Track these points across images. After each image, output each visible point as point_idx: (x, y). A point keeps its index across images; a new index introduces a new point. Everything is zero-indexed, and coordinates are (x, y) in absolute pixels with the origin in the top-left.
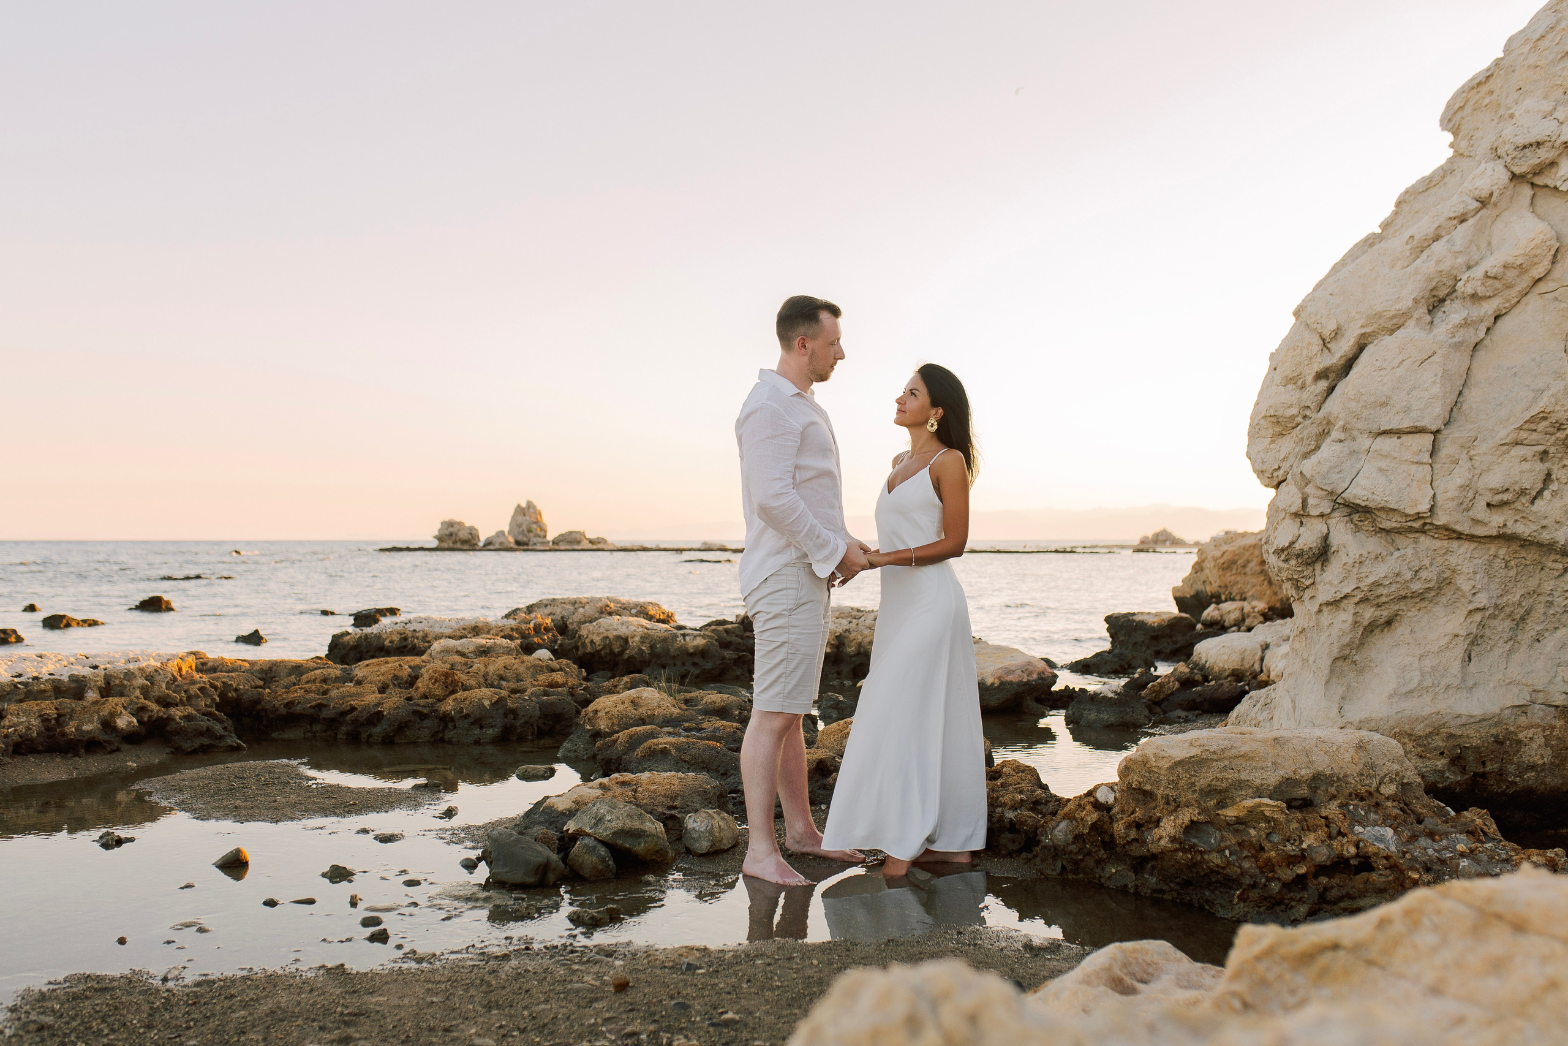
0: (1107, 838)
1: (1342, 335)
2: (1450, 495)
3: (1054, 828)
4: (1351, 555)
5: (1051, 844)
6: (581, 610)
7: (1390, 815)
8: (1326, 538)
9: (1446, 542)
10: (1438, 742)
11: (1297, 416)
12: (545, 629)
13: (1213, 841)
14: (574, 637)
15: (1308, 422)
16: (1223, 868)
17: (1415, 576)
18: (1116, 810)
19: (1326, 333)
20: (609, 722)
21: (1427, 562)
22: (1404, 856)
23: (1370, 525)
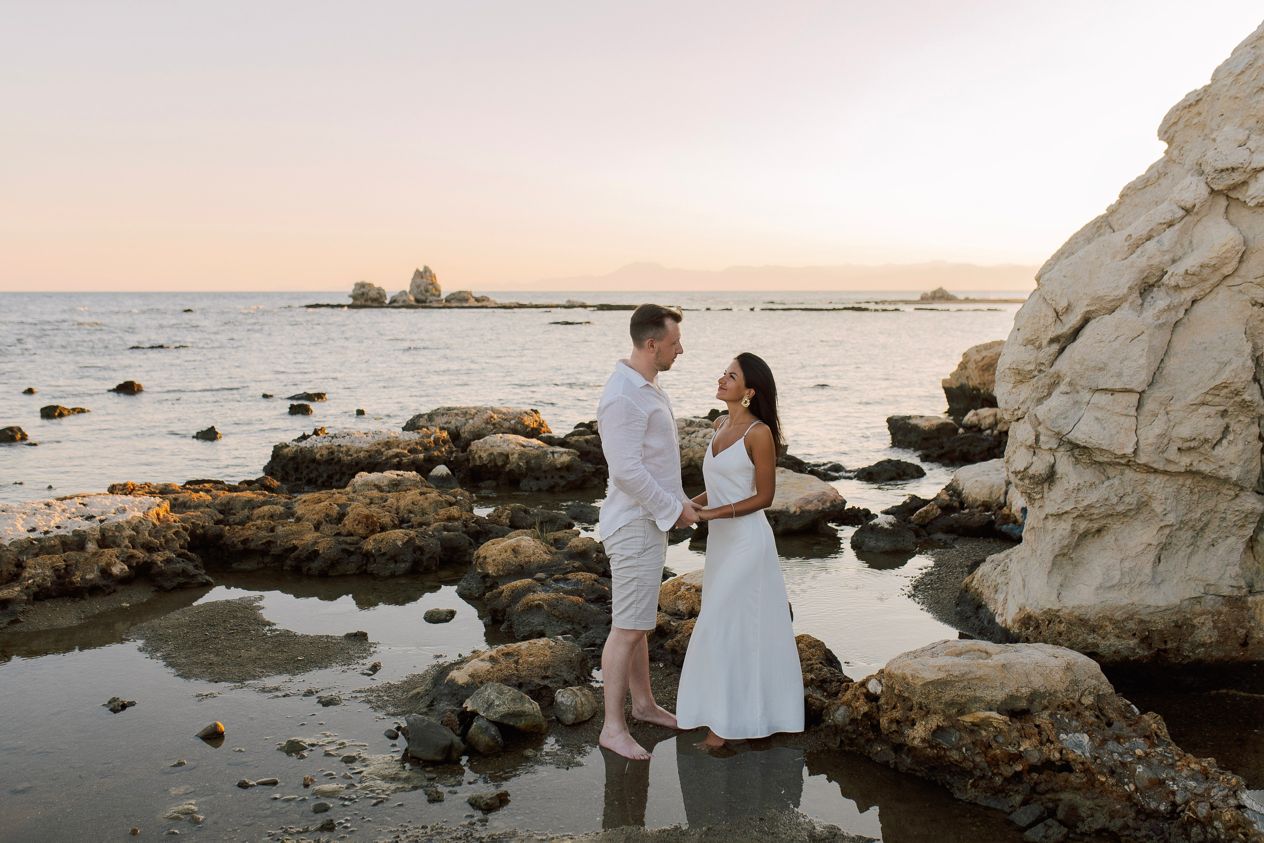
0: (875, 722)
1: (1072, 311)
2: (1150, 441)
3: (835, 711)
4: (1071, 483)
5: (833, 723)
6: (471, 421)
7: (1087, 722)
8: (1053, 466)
9: (1145, 475)
10: (1131, 625)
11: (1034, 370)
12: (443, 441)
13: (953, 740)
14: (466, 451)
15: (1043, 375)
16: (961, 763)
17: (1120, 500)
18: (882, 701)
19: (1059, 309)
20: (495, 568)
21: (1129, 490)
22: (1096, 760)
23: (1087, 458)
